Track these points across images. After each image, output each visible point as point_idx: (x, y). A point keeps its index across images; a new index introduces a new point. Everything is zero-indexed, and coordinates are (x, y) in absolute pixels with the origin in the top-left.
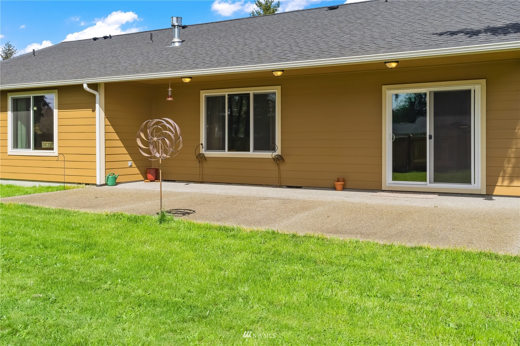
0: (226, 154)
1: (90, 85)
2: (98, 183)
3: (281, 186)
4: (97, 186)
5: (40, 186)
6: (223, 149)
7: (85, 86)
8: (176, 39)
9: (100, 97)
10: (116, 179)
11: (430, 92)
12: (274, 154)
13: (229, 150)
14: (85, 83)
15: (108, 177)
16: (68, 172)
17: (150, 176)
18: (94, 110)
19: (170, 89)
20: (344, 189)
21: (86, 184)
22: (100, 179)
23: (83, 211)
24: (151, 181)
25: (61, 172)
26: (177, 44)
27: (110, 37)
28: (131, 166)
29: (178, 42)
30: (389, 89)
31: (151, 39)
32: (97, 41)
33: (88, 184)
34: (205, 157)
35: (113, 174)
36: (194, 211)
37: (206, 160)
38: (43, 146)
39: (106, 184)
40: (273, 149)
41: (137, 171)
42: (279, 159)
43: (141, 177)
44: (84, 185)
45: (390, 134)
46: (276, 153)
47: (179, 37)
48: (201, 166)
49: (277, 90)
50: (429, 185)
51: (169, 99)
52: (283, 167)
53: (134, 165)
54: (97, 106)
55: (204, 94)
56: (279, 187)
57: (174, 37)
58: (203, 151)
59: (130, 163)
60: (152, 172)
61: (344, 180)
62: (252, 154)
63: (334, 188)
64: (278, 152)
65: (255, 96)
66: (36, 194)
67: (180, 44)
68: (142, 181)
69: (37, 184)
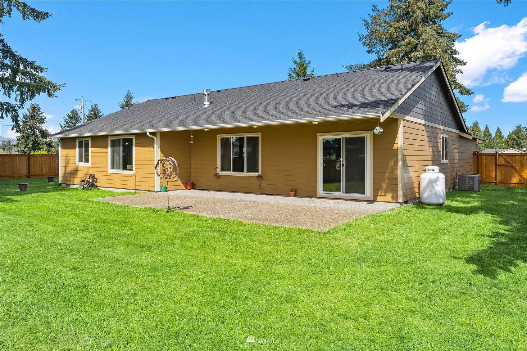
0: (231, 173)
1: (150, 133)
2: (155, 191)
3: (261, 194)
4: (155, 192)
5: (126, 192)
6: (229, 170)
7: (148, 134)
8: (206, 102)
9: (157, 140)
10: (166, 188)
11: (343, 138)
12: (257, 174)
13: (234, 171)
14: (148, 132)
15: (161, 187)
16: (137, 183)
17: (188, 186)
18: (154, 148)
19: (192, 136)
20: (295, 196)
21: (149, 191)
22: (157, 187)
23: (134, 206)
24: (189, 190)
25: (134, 183)
26: (207, 106)
27: (175, 97)
28: (177, 180)
29: (208, 104)
30: (321, 136)
31: (195, 101)
32: (168, 100)
33: (151, 191)
34: (219, 175)
35: (165, 185)
36: (192, 207)
37: (220, 177)
38: (128, 168)
39: (160, 191)
40: (257, 171)
41: (181, 183)
42: (260, 177)
43: (183, 187)
44: (148, 192)
45: (322, 163)
46: (259, 174)
47: (208, 101)
48: (217, 181)
49: (259, 135)
50: (342, 194)
51: (191, 142)
52: (262, 182)
53: (179, 180)
54: (155, 145)
55: (219, 137)
56: (260, 194)
57: (205, 101)
58: (219, 172)
59: (176, 179)
60: (190, 184)
61: (295, 191)
62: (245, 174)
63: (289, 196)
64: (260, 173)
65: (248, 138)
66: (119, 196)
67: (209, 105)
68: (184, 189)
69: (124, 190)
